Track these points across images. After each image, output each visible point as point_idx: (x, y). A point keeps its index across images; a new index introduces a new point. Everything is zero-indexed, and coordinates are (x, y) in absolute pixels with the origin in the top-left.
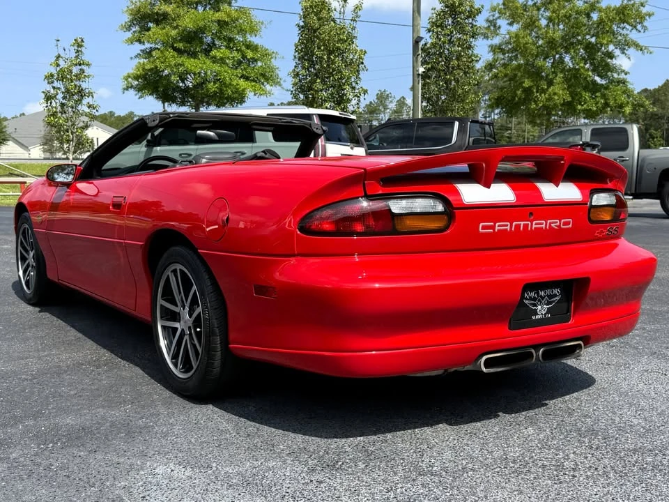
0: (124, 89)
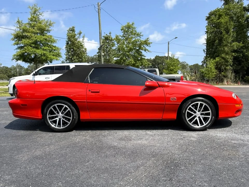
0: (12, 59)
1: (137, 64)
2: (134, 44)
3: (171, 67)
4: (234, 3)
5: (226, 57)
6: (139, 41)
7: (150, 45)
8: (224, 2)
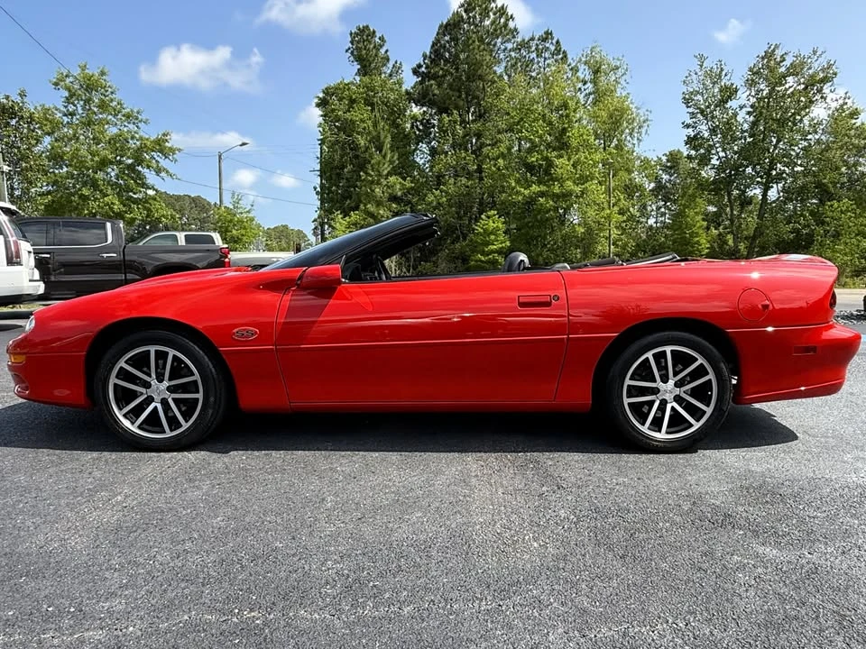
1: (131, 213)
2: (118, 144)
3: (234, 232)
4: (383, 76)
5: (379, 214)
6: (133, 138)
7: (175, 156)
8: (359, 67)
